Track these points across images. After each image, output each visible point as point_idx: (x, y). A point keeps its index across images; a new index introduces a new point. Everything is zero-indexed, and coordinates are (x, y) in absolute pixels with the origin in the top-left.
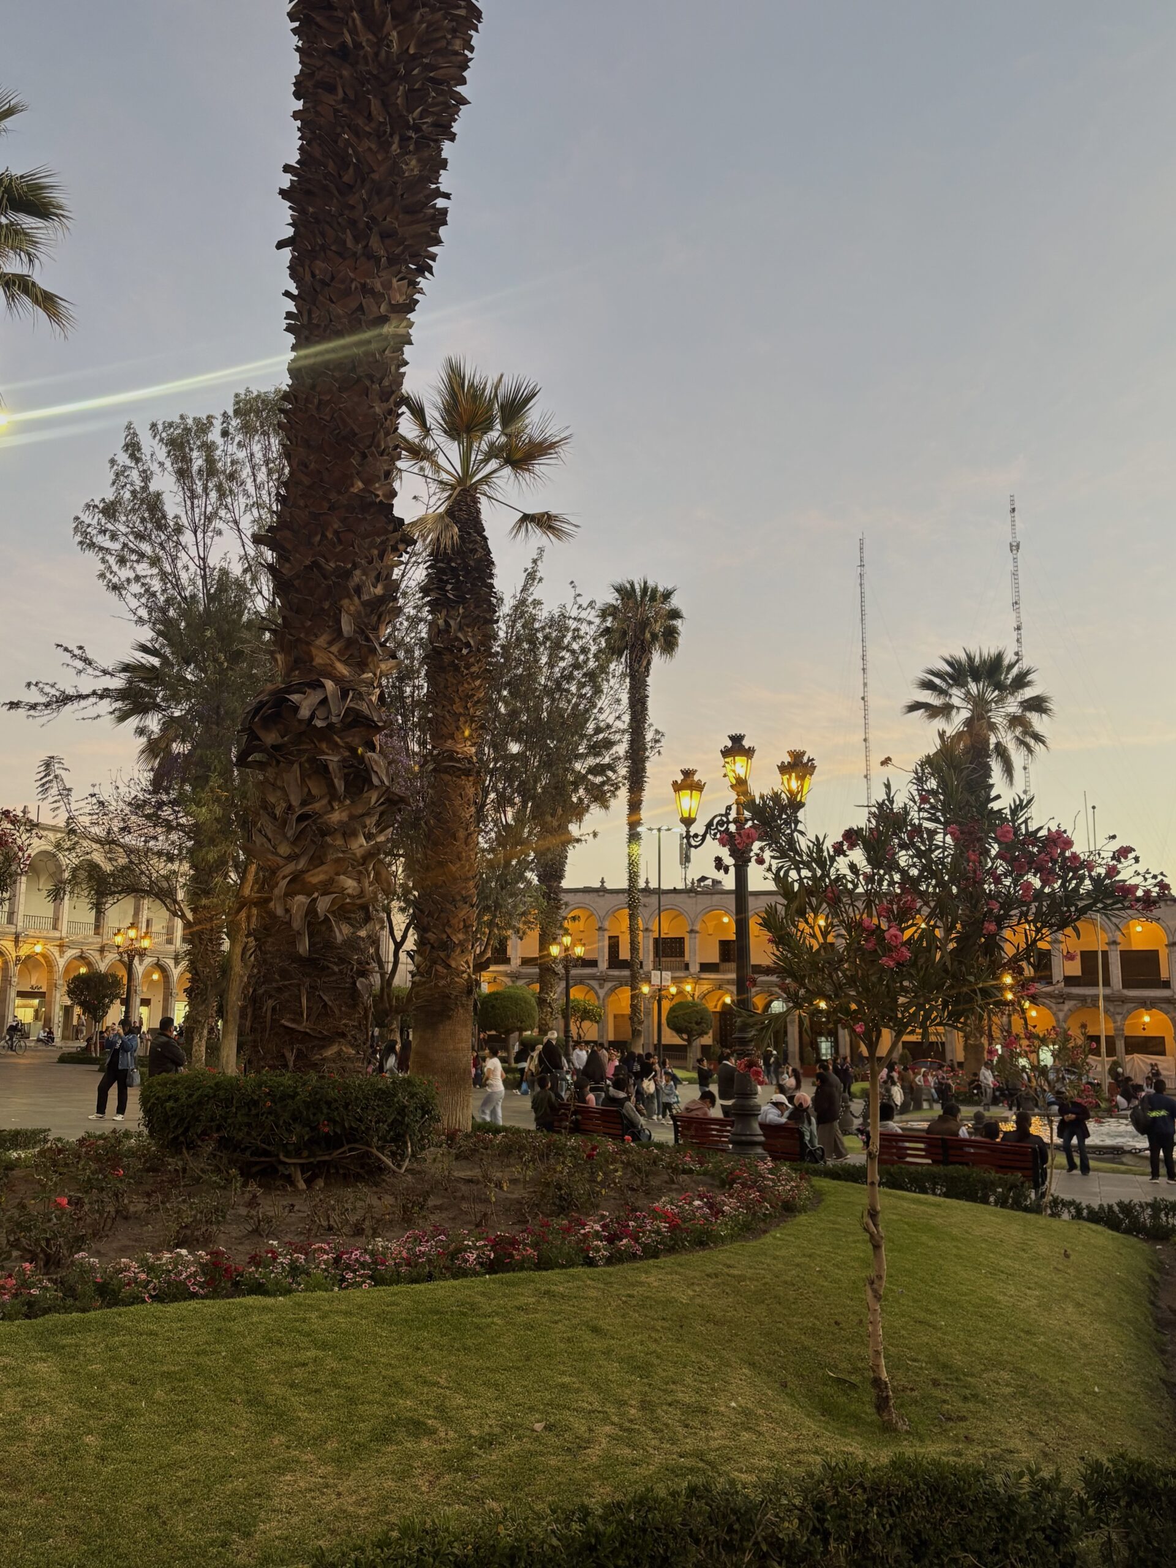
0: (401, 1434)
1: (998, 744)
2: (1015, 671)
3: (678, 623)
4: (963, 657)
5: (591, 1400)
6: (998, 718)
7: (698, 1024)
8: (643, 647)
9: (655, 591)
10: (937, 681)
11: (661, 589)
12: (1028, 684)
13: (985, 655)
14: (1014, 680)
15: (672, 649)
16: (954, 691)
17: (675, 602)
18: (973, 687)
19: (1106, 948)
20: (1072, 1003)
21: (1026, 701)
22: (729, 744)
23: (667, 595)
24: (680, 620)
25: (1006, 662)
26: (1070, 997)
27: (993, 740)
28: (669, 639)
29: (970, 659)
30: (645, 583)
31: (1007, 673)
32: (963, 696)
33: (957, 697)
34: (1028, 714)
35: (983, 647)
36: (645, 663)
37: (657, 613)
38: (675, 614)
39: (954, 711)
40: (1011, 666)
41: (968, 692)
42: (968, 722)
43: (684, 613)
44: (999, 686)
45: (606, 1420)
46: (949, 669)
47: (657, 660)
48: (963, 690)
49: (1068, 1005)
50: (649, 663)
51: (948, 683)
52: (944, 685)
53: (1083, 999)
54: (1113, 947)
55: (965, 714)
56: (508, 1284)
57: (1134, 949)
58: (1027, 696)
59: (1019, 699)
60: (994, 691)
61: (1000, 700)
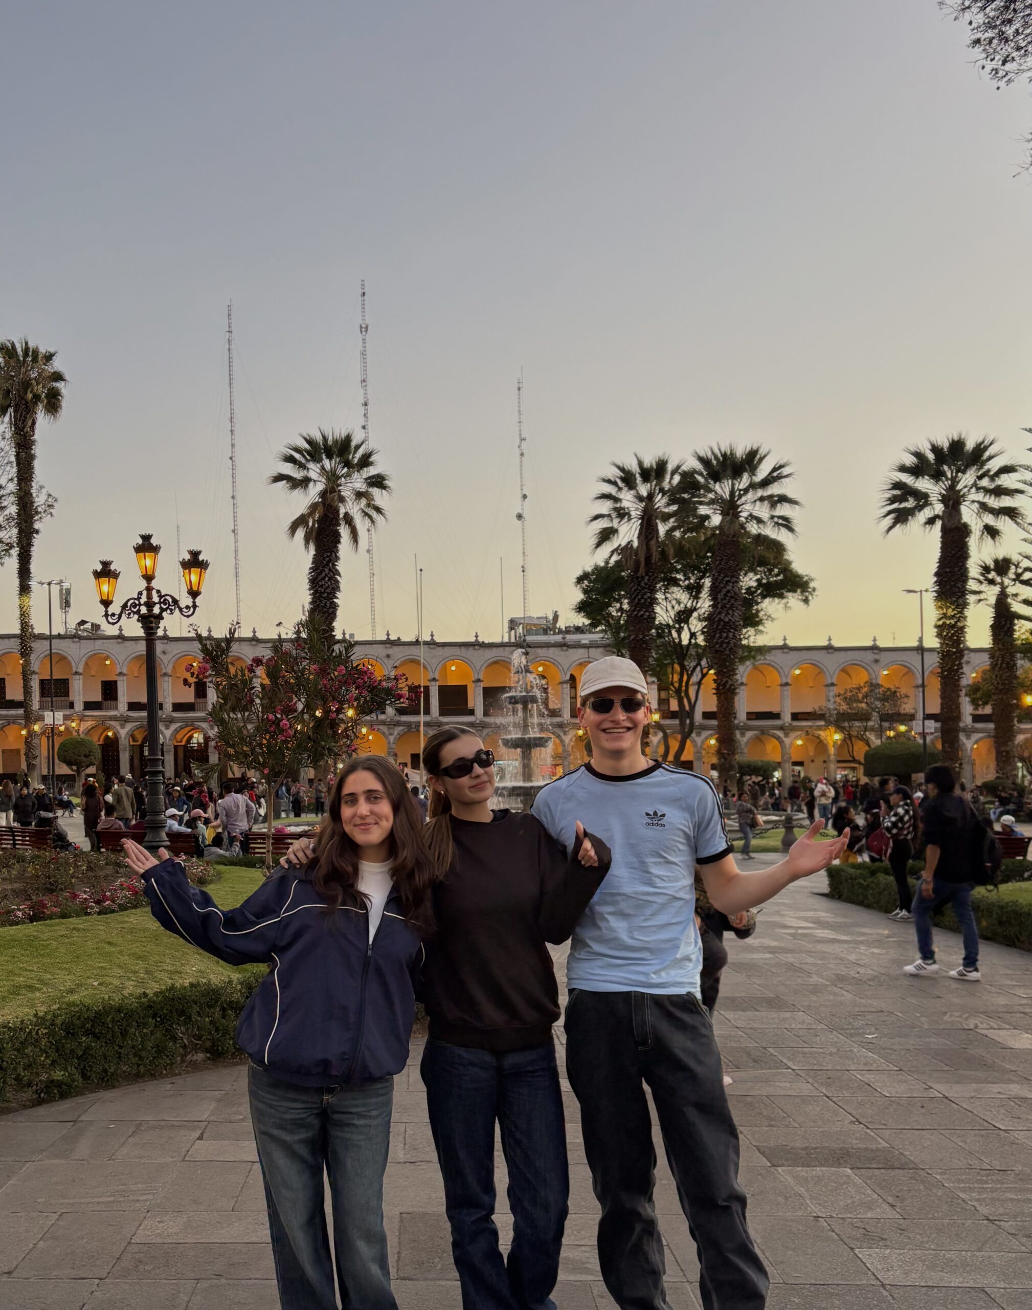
0: (24, 991)
1: (346, 514)
2: (361, 451)
3: (60, 385)
4: (318, 437)
5: (117, 972)
6: (346, 492)
7: (86, 756)
8: (27, 407)
9: (36, 352)
10: (297, 456)
11: (42, 350)
12: (371, 464)
13: (337, 436)
14: (360, 460)
15: (56, 411)
16: (311, 465)
17: (57, 365)
18: (327, 463)
19: (428, 684)
20: (401, 728)
21: (370, 478)
22: (140, 541)
23: (49, 357)
24: (63, 383)
25: (353, 444)
26: (398, 724)
27: (342, 511)
28: (53, 403)
29: (325, 438)
30: (26, 343)
31: (355, 452)
32: (318, 471)
33: (314, 470)
34: (371, 490)
35: (336, 430)
36: (30, 423)
37: (40, 374)
38: (58, 377)
39: (311, 485)
40: (358, 447)
41: (323, 468)
42: (323, 494)
43: (67, 376)
44: (347, 464)
45: (129, 979)
46: (307, 446)
47: (42, 418)
48: (318, 465)
49: (398, 730)
50: (34, 423)
51: (306, 459)
52: (303, 461)
53: (409, 725)
54: (433, 683)
55: (320, 487)
56: (50, 926)
57: (449, 684)
58: (371, 474)
59: (365, 476)
60: (344, 467)
61: (348, 475)
